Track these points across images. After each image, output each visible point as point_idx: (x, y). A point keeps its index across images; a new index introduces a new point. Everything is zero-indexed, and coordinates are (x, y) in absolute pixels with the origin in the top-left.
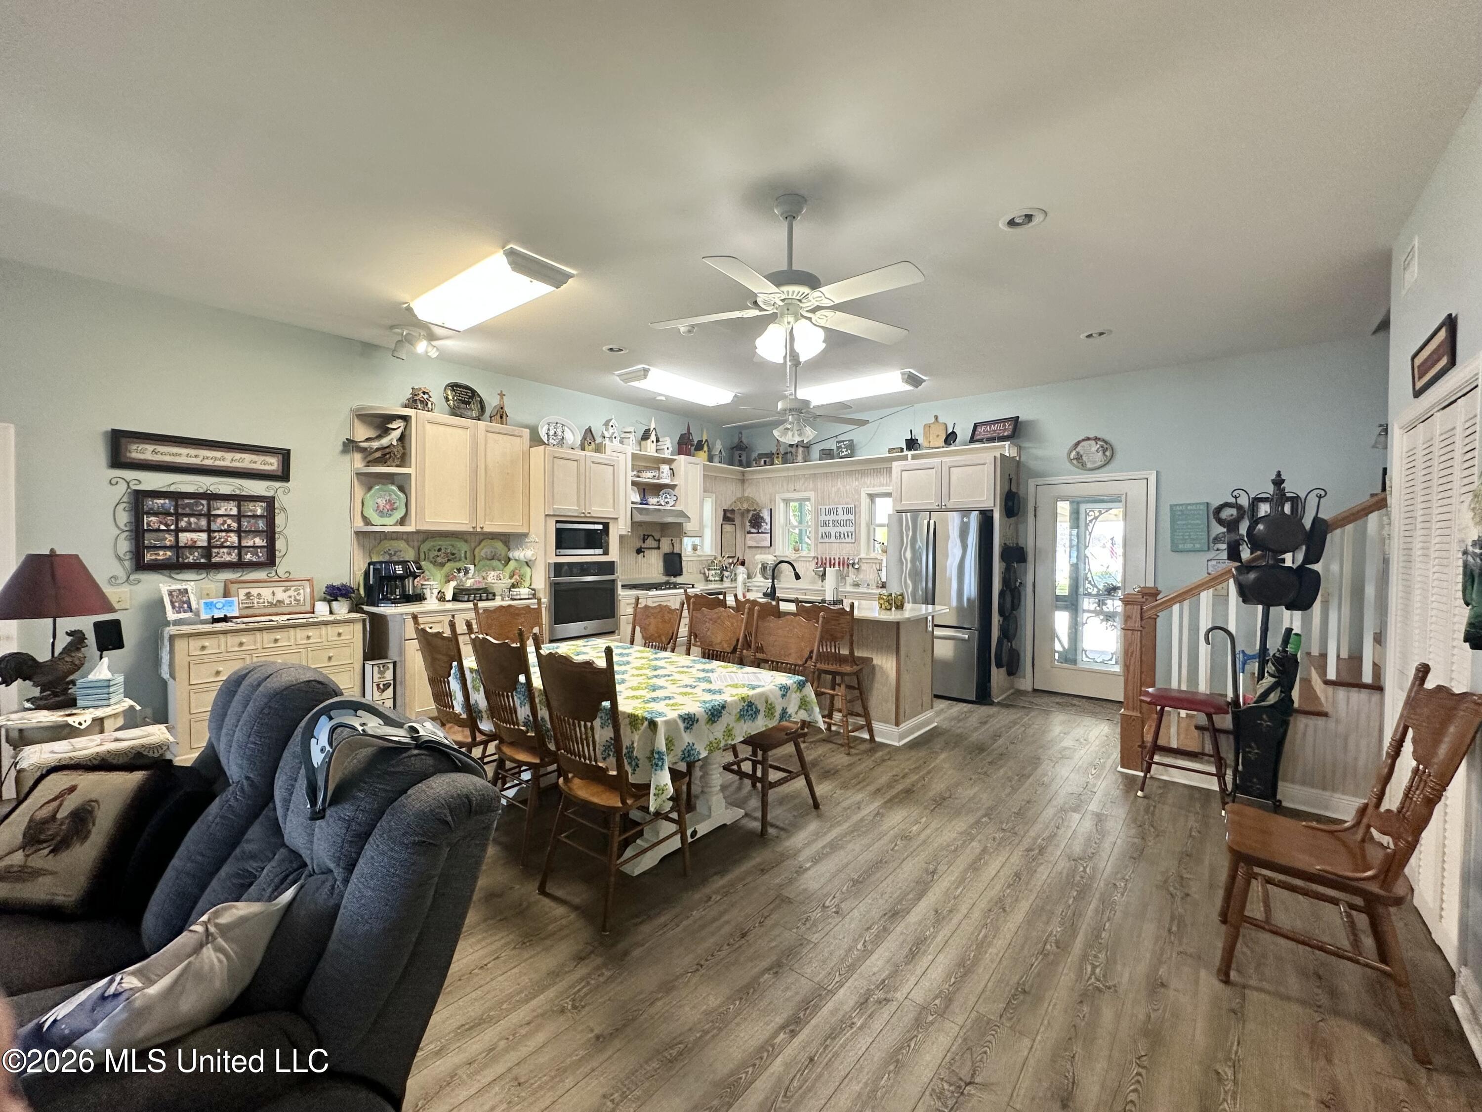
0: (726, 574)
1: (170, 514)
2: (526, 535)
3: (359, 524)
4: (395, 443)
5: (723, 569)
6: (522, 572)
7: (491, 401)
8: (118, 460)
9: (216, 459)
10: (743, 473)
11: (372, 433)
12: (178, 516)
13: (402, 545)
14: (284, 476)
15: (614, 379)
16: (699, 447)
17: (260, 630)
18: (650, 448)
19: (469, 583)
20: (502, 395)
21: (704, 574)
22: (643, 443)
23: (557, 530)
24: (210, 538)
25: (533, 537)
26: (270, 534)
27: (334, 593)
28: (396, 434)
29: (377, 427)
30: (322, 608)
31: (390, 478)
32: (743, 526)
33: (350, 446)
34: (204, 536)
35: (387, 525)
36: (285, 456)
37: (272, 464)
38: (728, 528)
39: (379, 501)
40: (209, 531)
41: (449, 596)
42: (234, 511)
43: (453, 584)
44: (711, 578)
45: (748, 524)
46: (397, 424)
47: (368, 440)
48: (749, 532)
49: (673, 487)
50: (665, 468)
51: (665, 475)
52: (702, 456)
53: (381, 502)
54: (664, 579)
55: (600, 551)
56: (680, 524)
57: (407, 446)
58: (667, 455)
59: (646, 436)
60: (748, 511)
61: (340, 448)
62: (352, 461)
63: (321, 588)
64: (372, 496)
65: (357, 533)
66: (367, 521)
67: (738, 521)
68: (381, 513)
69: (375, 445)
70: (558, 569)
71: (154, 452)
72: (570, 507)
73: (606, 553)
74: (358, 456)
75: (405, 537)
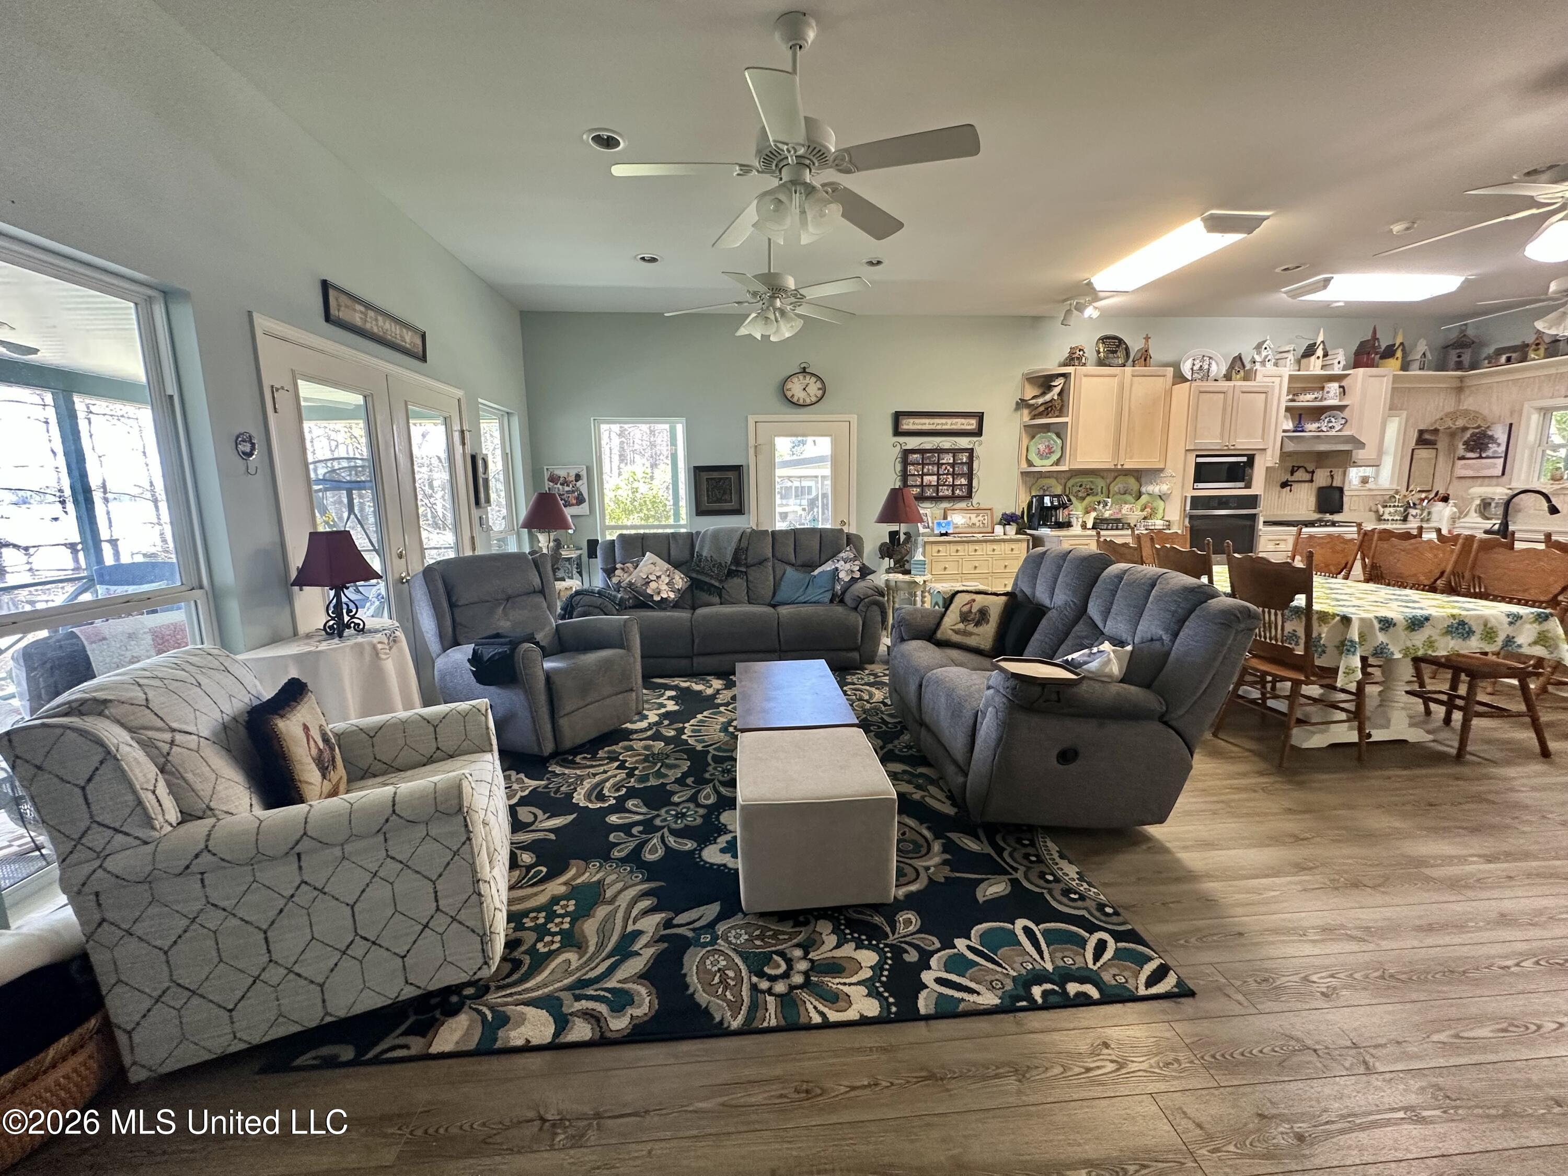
0: (1413, 512)
1: (919, 464)
2: (1161, 470)
3: (1024, 466)
4: (1056, 397)
5: (1408, 506)
6: (1155, 504)
7: (1135, 345)
8: (897, 432)
9: (942, 424)
10: (1461, 379)
11: (1036, 392)
12: (923, 464)
13: (1052, 482)
14: (978, 433)
15: (1282, 297)
16: (1389, 353)
17: (968, 542)
18: (1315, 366)
19: (1107, 514)
20: (1147, 338)
21: (1377, 511)
22: (1304, 361)
23: (1197, 464)
24: (938, 479)
25: (1169, 471)
26: (970, 476)
27: (1008, 519)
28: (1057, 390)
29: (1041, 386)
30: (999, 529)
31: (1047, 428)
32: (1452, 448)
33: (1022, 404)
34: (935, 478)
35: (1044, 465)
36: (980, 417)
37: (971, 424)
38: (1424, 454)
39: (1040, 446)
40: (938, 475)
41: (1090, 525)
42: (951, 461)
43: (1093, 514)
44: (1386, 517)
45: (1461, 446)
46: (1061, 381)
47: (1034, 398)
48: (1463, 458)
49: (1341, 408)
50: (1333, 387)
51: (1331, 394)
52: (1392, 366)
53: (1042, 447)
54: (1317, 516)
55: (1242, 484)
56: (1348, 453)
57: (1065, 399)
58: (1337, 370)
59: (1309, 352)
60: (1464, 429)
61: (1014, 406)
62: (1022, 415)
63: (998, 516)
64: (1035, 444)
65: (1022, 473)
66: (1030, 464)
67: (1442, 444)
68: (1041, 456)
69: (1040, 401)
70: (1197, 502)
71: (914, 424)
72: (1211, 439)
73: (1248, 486)
74: (1026, 412)
75: (1055, 475)
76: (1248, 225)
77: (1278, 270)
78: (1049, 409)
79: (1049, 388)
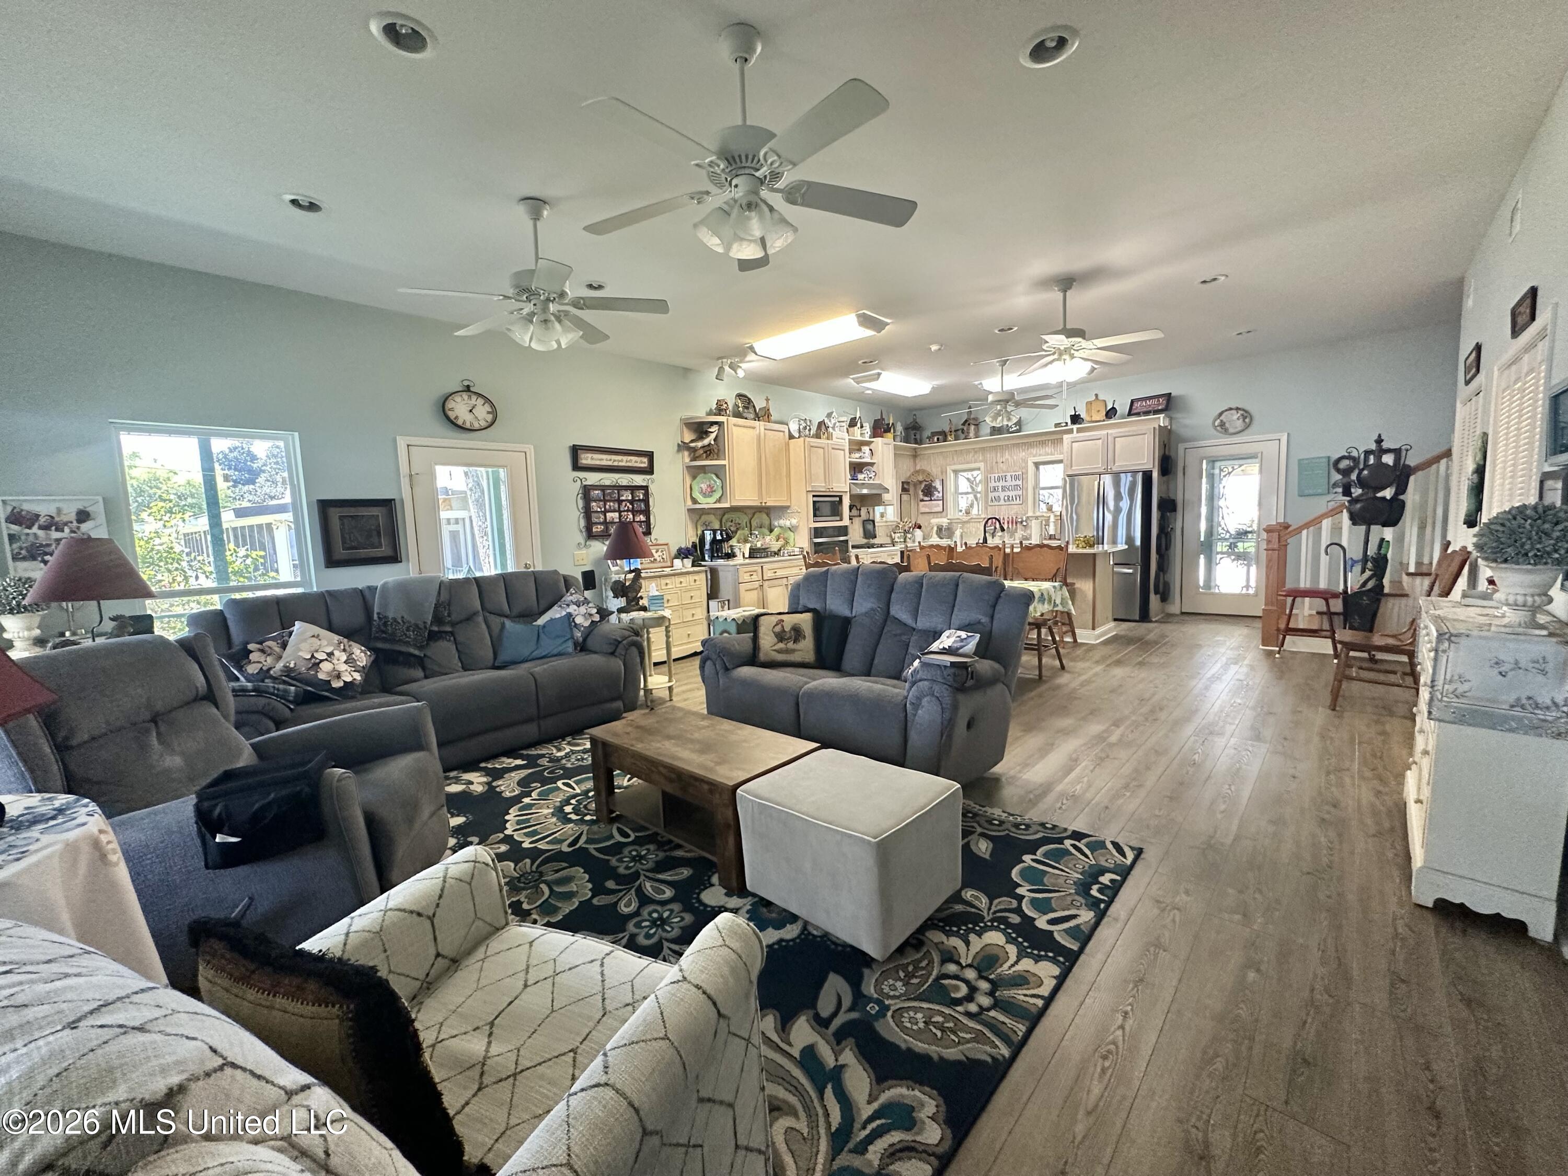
0: (909, 536)
1: (601, 501)
2: (788, 507)
3: (689, 502)
4: (713, 442)
5: (906, 532)
6: (786, 535)
7: (759, 404)
8: (576, 467)
9: (619, 461)
10: (915, 449)
11: (693, 437)
12: (605, 501)
13: (711, 518)
14: (649, 470)
15: (849, 382)
16: (888, 430)
17: (660, 577)
18: (857, 434)
19: (759, 545)
20: (767, 400)
21: (891, 536)
22: (851, 429)
23: (814, 502)
24: (620, 516)
25: (794, 507)
26: (647, 513)
27: (682, 554)
28: (713, 436)
29: (695, 431)
30: (678, 563)
31: (703, 469)
32: (916, 495)
33: (683, 447)
34: (617, 514)
35: (708, 503)
36: (650, 455)
37: (643, 462)
38: (905, 497)
39: (702, 486)
40: (620, 512)
41: (747, 555)
42: (630, 498)
43: (748, 545)
44: (897, 540)
45: (921, 493)
46: (714, 429)
47: (692, 441)
48: (922, 500)
49: (872, 464)
50: (866, 449)
51: (866, 455)
52: (890, 435)
53: (704, 486)
54: (865, 541)
55: (838, 518)
56: (880, 495)
57: (721, 445)
58: (867, 438)
59: (853, 423)
60: (921, 482)
61: (676, 448)
62: (683, 458)
63: (674, 551)
64: (698, 483)
65: (688, 510)
66: (694, 501)
67: (911, 492)
68: (705, 495)
69: (700, 444)
70: (818, 532)
71: (592, 459)
72: (820, 485)
73: (841, 520)
74: (686, 453)
75: (712, 511)
76: (878, 326)
77: (860, 362)
78: (709, 452)
79: (707, 433)
